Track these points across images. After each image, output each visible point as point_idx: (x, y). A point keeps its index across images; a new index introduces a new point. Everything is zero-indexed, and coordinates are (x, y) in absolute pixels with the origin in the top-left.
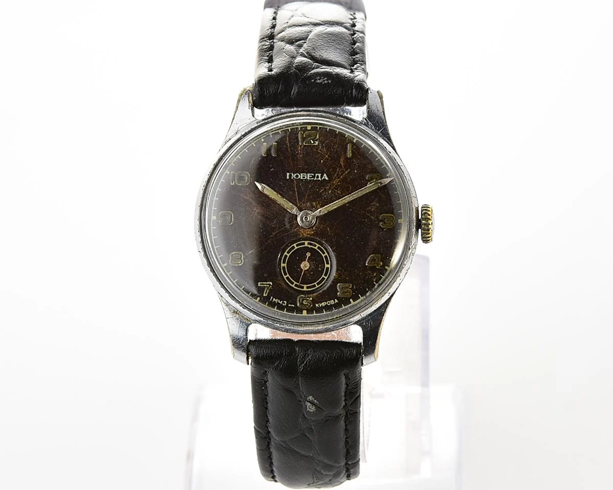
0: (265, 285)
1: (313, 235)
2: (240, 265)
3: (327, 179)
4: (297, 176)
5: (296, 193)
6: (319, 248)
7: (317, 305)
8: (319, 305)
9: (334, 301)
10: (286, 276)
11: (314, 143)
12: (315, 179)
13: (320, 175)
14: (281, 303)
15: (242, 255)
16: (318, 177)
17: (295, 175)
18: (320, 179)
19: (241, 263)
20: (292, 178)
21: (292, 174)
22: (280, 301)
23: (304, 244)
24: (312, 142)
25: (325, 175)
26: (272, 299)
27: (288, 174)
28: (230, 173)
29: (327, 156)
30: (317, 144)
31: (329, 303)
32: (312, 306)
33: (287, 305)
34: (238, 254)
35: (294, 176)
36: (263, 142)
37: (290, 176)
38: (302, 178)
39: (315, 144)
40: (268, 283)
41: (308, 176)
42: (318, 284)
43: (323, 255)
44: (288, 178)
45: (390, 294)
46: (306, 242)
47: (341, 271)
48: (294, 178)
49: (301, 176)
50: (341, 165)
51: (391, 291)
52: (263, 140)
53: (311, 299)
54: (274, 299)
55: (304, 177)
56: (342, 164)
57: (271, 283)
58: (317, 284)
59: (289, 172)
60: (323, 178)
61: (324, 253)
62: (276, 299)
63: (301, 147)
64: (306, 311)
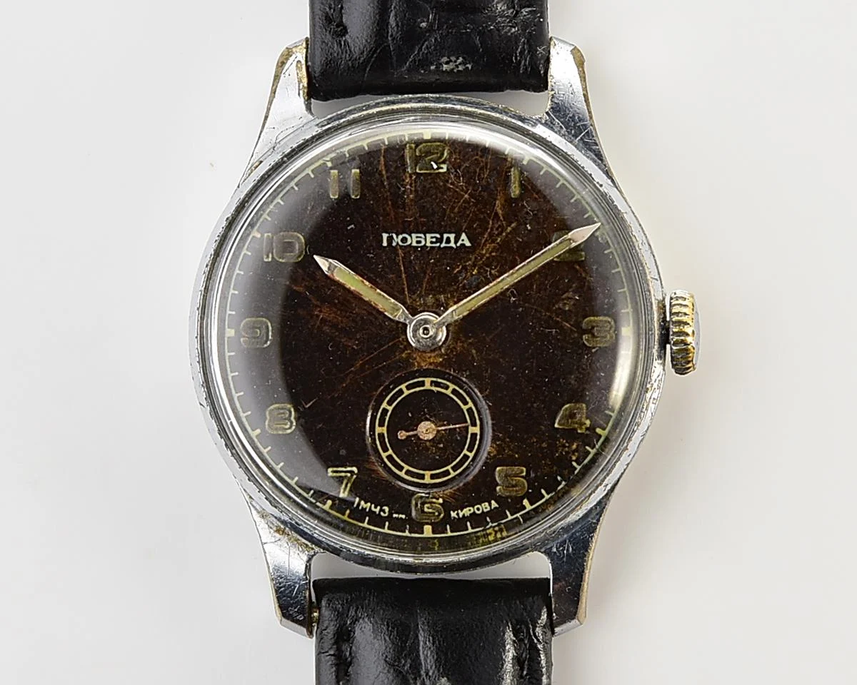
0: (343, 474)
1: (441, 364)
2: (289, 431)
3: (468, 244)
4: (404, 240)
5: (404, 276)
6: (454, 392)
7: (453, 514)
8: (458, 514)
9: (490, 505)
10: (386, 454)
11: (438, 168)
12: (443, 245)
13: (452, 236)
14: (377, 510)
15: (292, 410)
16: (448, 241)
17: (400, 237)
18: (452, 244)
19: (290, 428)
20: (394, 244)
21: (394, 236)
22: (376, 507)
23: (422, 384)
24: (435, 166)
25: (464, 236)
26: (359, 504)
27: (385, 236)
28: (262, 236)
29: (466, 196)
30: (445, 170)
31: (478, 509)
32: (442, 515)
33: (390, 514)
34: (282, 409)
35: (397, 240)
36: (331, 168)
37: (390, 239)
38: (414, 244)
39: (441, 171)
40: (349, 469)
41: (428, 240)
42: (454, 469)
43: (465, 408)
44: (385, 244)
45: (609, 487)
46: (428, 381)
47: (503, 441)
48: (398, 243)
49: (413, 240)
50: (496, 214)
51: (610, 481)
52: (329, 164)
53: (441, 501)
54: (362, 503)
55: (419, 242)
56: (500, 212)
57: (355, 469)
58: (452, 468)
59: (386, 233)
60: (460, 242)
61: (466, 403)
62: (366, 503)
63: (411, 177)
64: (430, 527)
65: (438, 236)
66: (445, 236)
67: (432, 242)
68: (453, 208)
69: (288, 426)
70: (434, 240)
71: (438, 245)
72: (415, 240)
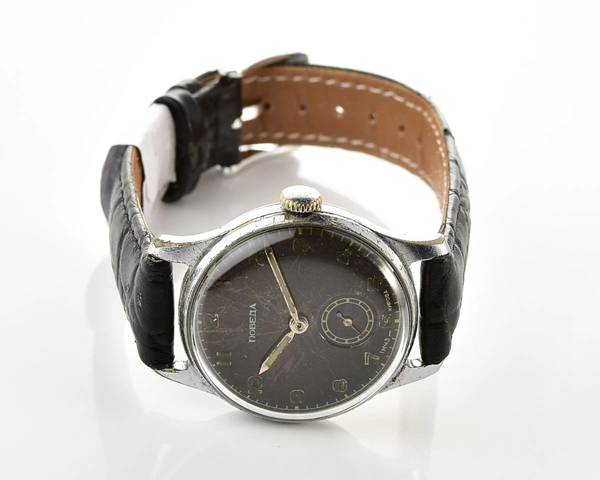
0: (368, 359)
1: (315, 316)
2: (346, 382)
3: (255, 305)
4: (252, 333)
5: (270, 333)
6: (328, 310)
7: (390, 310)
8: (390, 308)
9: (386, 294)
10: (359, 339)
11: (216, 318)
12: (255, 315)
13: (251, 312)
14: (387, 343)
16: (253, 313)
17: (251, 334)
18: (255, 311)
19: (345, 382)
20: (254, 337)
21: (250, 337)
22: (385, 344)
23: (324, 324)
24: (216, 319)
25: (251, 306)
26: (383, 351)
27: (250, 341)
28: (249, 394)
29: (231, 305)
30: (217, 315)
31: (388, 299)
32: (390, 315)
33: (388, 337)
34: (335, 385)
35: (252, 336)
36: (216, 364)
37: (252, 339)
38: (254, 328)
39: (218, 317)
40: (366, 356)
41: (252, 322)
42: (367, 309)
43: (337, 305)
44: (254, 341)
45: (379, 239)
46: (323, 321)
47: (354, 288)
48: (254, 336)
49: (252, 329)
50: (240, 292)
51: (374, 239)
52: (214, 365)
53: (383, 316)
54: (382, 350)
55: (254, 326)
56: (239, 290)
57: (366, 353)
59: (248, 341)
60: (254, 308)
61: (335, 304)
62: (382, 348)
63: (221, 330)
64: (395, 320)
65: (251, 318)
66: (251, 314)
67: (254, 321)
68: (237, 311)
69: (344, 383)
70: (253, 320)
71: (255, 318)
72: (252, 328)
